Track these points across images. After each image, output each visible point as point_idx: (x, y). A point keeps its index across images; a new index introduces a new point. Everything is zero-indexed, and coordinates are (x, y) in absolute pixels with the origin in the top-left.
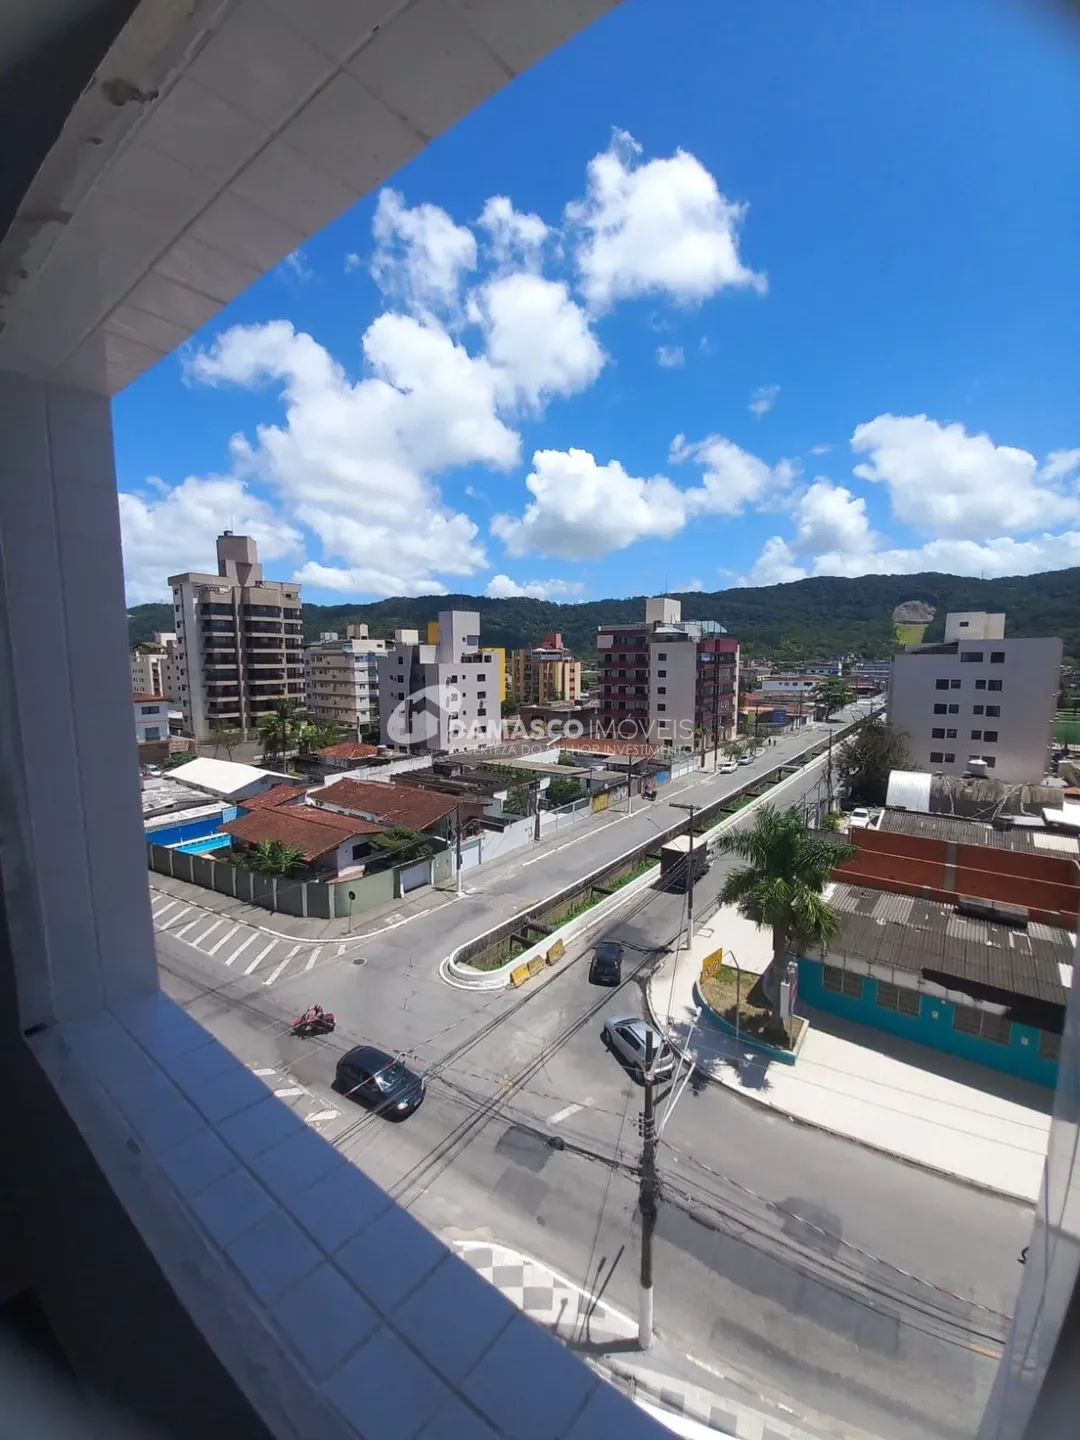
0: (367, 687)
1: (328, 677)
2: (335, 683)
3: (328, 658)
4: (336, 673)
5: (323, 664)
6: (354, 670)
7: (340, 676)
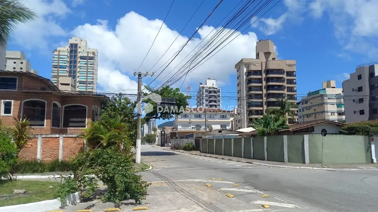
0: (336, 114)
1: (312, 111)
2: (315, 114)
3: (311, 101)
4: (316, 108)
5: (309, 104)
6: (327, 103)
7: (318, 109)
